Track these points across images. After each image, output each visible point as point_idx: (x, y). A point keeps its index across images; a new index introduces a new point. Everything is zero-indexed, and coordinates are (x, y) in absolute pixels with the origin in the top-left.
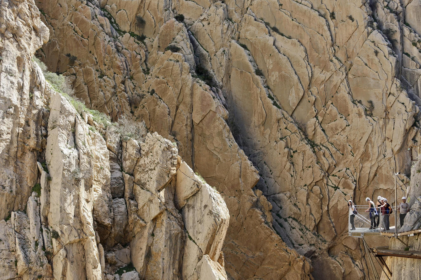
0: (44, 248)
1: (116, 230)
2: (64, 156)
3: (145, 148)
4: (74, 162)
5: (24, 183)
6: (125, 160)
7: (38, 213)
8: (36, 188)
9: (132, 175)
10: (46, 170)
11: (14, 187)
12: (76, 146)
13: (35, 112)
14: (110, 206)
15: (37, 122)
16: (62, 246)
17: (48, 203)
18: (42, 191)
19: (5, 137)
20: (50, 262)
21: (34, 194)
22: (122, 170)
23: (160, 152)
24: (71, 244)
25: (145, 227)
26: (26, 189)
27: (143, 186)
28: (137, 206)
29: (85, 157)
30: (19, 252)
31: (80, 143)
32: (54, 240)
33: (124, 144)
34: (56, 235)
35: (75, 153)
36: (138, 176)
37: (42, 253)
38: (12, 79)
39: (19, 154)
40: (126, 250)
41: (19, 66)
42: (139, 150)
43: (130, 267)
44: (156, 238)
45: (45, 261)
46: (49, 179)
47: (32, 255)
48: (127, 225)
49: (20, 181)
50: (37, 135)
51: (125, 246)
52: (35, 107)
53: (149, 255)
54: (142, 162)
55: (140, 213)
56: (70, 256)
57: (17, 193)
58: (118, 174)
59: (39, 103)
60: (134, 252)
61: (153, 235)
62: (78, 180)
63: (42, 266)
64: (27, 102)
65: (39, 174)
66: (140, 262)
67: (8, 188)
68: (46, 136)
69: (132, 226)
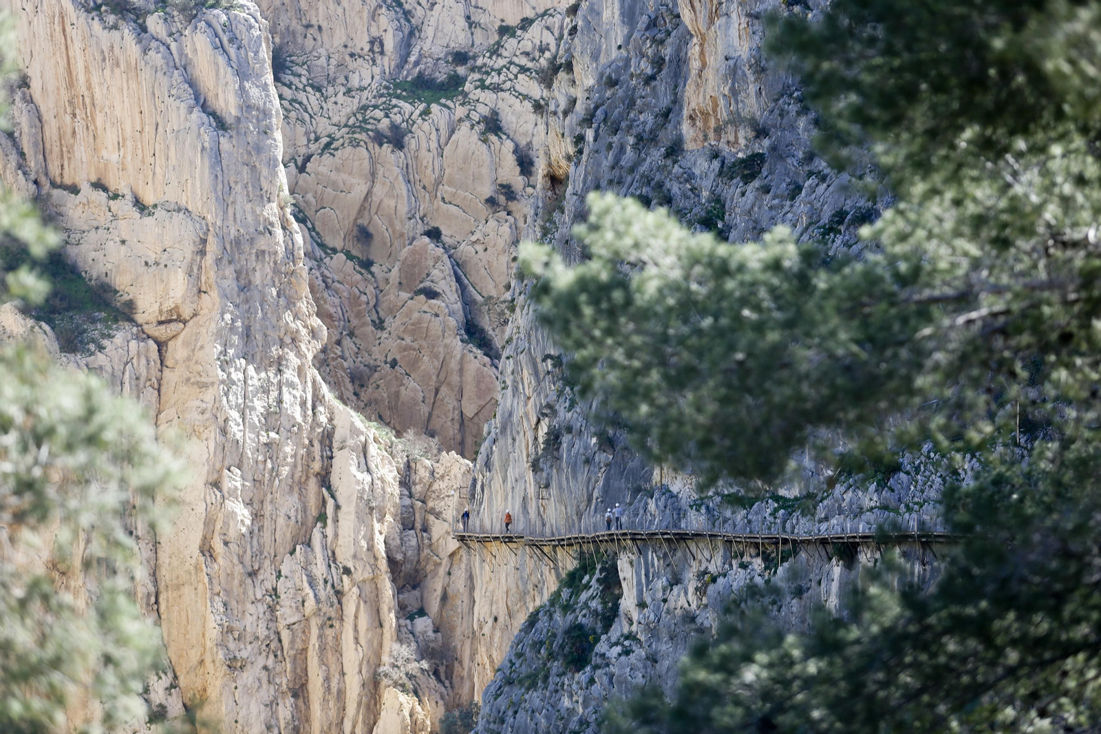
0: (333, 586)
1: (407, 568)
2: (358, 482)
3: (440, 470)
4: (367, 488)
5: (308, 512)
6: (415, 484)
7: (325, 547)
8: (322, 518)
9: (423, 502)
10: (333, 497)
11: (299, 517)
12: (368, 470)
13: (320, 430)
14: (401, 539)
15: (321, 442)
16: (354, 583)
17: (336, 535)
18: (329, 521)
19: (289, 460)
20: (340, 603)
21: (319, 525)
22: (411, 496)
23: (460, 476)
24: (364, 581)
25: (440, 564)
26: (310, 520)
27: (438, 515)
28: (430, 539)
29: (379, 482)
30: (308, 590)
31: (372, 466)
32: (345, 577)
33: (413, 465)
34: (347, 571)
35: (368, 478)
36: (430, 504)
37: (332, 592)
38: (294, 392)
39: (303, 480)
40: (416, 593)
41: (299, 375)
42: (432, 473)
43: (422, 612)
44: (453, 577)
45: (336, 601)
46: (338, 507)
47: (322, 595)
48: (418, 562)
49: (305, 510)
50: (322, 457)
51: (414, 588)
52: (319, 425)
53: (444, 598)
54: (435, 487)
55: (433, 547)
56: (363, 595)
57: (302, 524)
58: (407, 501)
59: (323, 419)
60: (425, 595)
61: (449, 574)
62: (372, 509)
63: (332, 606)
64: (310, 420)
65: (324, 502)
66: (434, 606)
67: (293, 518)
68: (331, 458)
69: (423, 563)
